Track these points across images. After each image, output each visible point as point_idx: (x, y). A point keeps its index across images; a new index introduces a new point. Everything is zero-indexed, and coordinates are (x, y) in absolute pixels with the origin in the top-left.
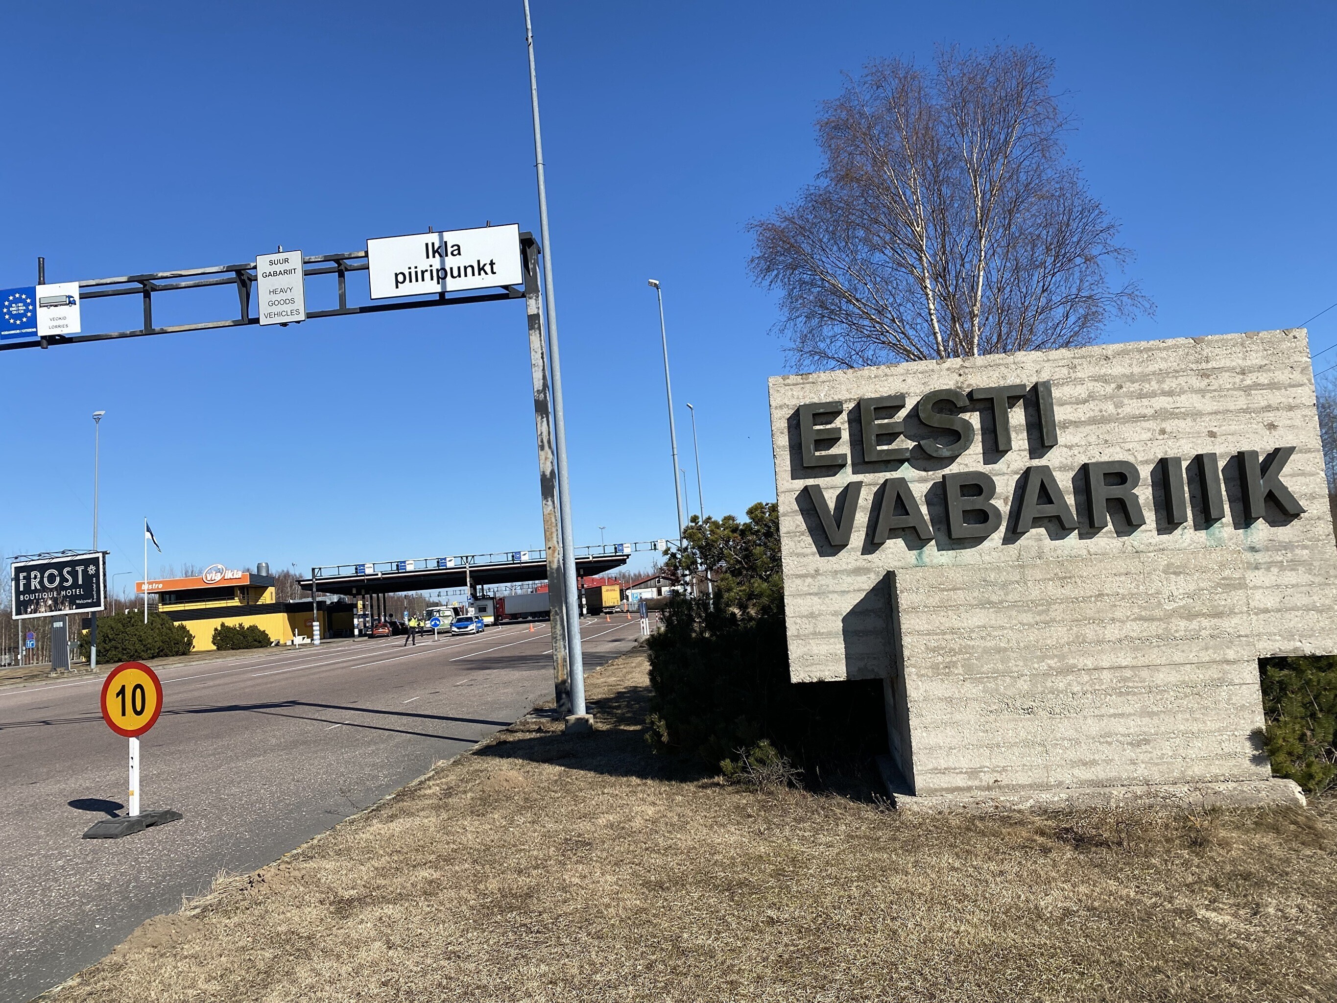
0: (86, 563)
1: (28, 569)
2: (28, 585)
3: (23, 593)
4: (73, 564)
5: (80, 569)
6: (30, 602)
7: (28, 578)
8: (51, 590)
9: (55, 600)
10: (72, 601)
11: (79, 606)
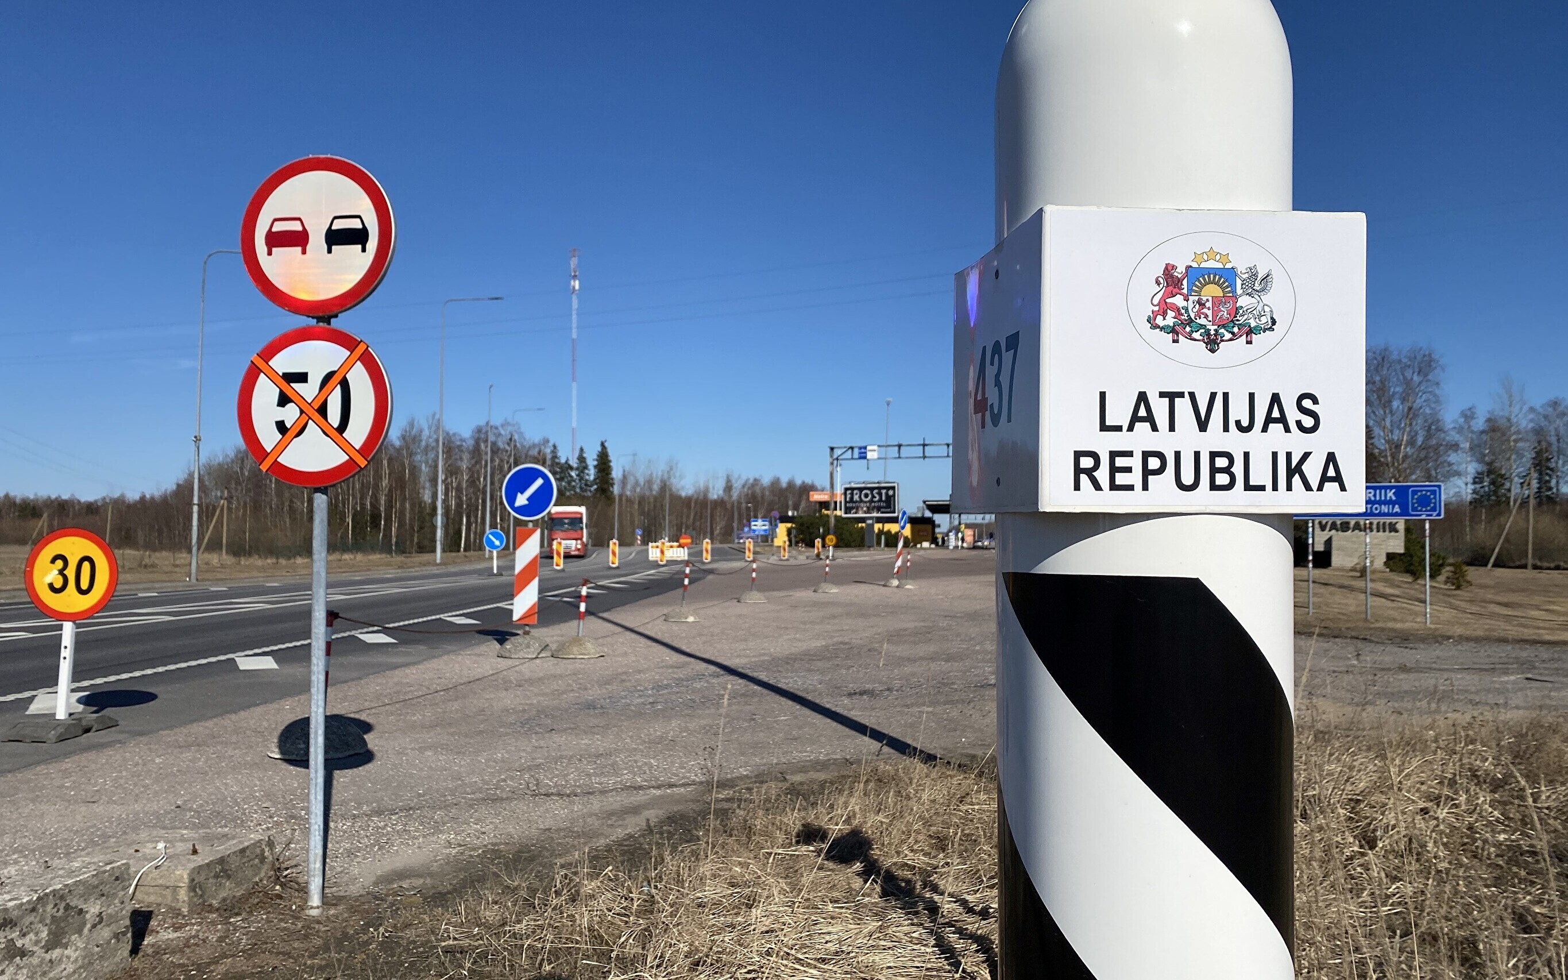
0: (888, 488)
1: (853, 489)
2: (852, 498)
3: (849, 502)
4: (880, 488)
5: (884, 492)
6: (852, 508)
7: (852, 494)
8: (866, 502)
9: (868, 508)
10: (879, 509)
11: (882, 513)
